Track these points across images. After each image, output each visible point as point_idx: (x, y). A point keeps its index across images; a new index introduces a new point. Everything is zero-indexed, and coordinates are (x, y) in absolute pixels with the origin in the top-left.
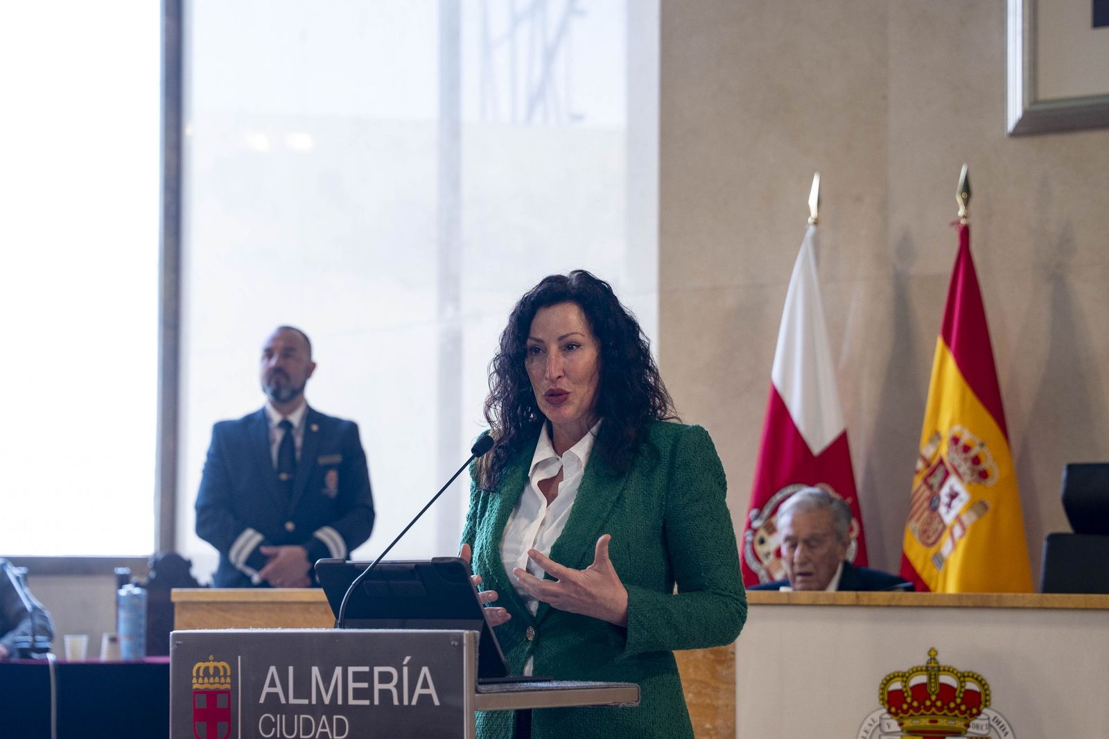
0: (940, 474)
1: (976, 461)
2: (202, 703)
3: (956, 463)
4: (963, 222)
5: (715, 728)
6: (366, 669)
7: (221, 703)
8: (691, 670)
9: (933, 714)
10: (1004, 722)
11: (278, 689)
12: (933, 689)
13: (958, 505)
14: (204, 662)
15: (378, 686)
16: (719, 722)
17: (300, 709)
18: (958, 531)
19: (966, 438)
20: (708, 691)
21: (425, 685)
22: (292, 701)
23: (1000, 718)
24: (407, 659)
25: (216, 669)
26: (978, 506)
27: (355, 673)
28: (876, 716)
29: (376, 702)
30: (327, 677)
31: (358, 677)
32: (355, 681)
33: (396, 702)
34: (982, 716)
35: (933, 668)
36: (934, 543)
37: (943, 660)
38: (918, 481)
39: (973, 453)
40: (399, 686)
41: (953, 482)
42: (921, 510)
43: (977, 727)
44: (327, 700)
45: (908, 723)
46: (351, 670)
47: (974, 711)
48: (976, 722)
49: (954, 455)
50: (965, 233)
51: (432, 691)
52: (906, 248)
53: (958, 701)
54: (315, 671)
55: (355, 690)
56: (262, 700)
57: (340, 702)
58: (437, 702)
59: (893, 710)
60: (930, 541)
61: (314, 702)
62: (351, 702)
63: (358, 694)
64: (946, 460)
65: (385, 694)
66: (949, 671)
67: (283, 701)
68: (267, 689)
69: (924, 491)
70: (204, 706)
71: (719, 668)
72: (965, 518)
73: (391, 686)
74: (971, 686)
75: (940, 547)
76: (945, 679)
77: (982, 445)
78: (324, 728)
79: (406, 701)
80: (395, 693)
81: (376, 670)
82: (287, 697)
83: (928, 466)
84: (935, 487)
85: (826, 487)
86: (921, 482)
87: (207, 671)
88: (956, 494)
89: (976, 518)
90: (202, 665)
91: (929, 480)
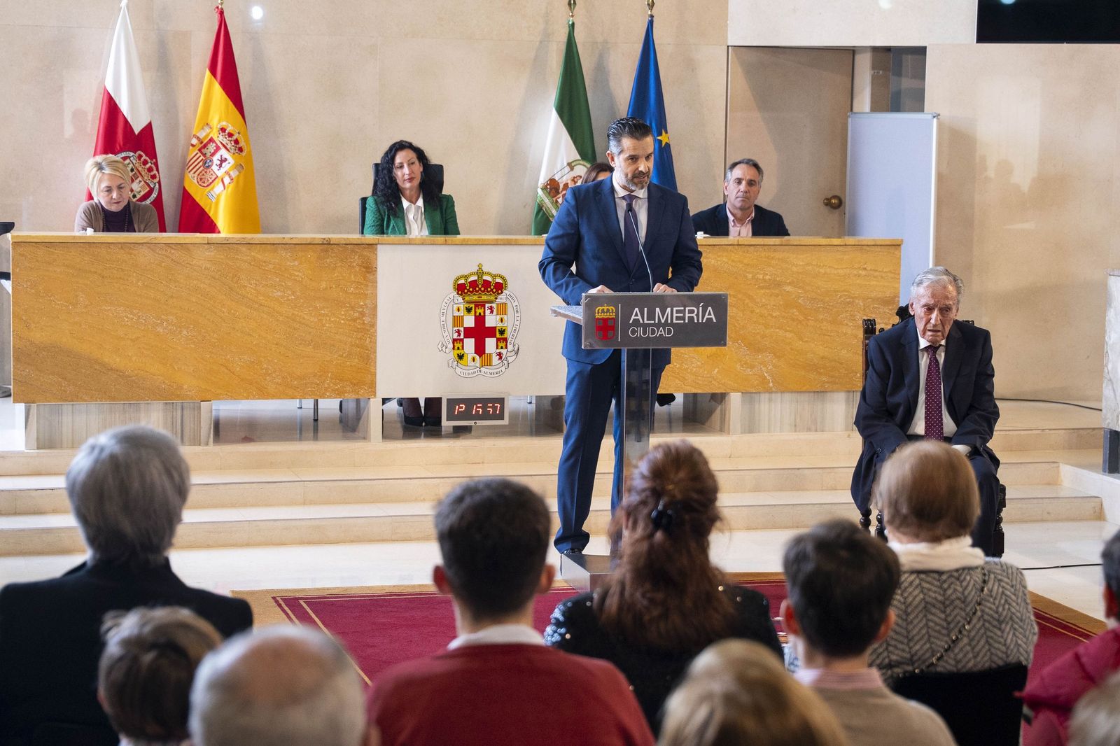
0: (211, 148)
1: (236, 142)
2: (601, 324)
3: (224, 143)
5: (366, 305)
6: (683, 308)
7: (610, 323)
8: (353, 276)
9: (480, 294)
10: (513, 296)
11: (639, 317)
12: (480, 282)
13: (226, 166)
14: (601, 306)
15: (687, 315)
16: (367, 302)
17: (650, 325)
18: (227, 180)
19: (229, 129)
20: (363, 286)
21: (710, 314)
22: (646, 322)
23: (512, 294)
24: (702, 304)
25: (608, 310)
26: (239, 167)
27: (677, 310)
28: (451, 296)
29: (687, 321)
30: (663, 312)
31: (678, 312)
32: (676, 313)
33: (696, 321)
34: (503, 294)
35: (480, 273)
36: (208, 186)
37: (485, 269)
38: (194, 151)
39: (234, 138)
40: (698, 315)
41: (223, 152)
42: (197, 167)
43: (501, 299)
44: (663, 321)
45: (467, 298)
46: (675, 309)
47: (500, 292)
48: (500, 296)
49: (220, 136)
50: (222, 13)
51: (713, 316)
52: (164, 14)
53: (492, 287)
54: (658, 310)
56: (631, 322)
57: (669, 322)
58: (715, 321)
59: (460, 292)
60: (205, 185)
61: (657, 322)
62: (675, 321)
63: (678, 318)
64: (215, 138)
65: (691, 319)
66: (488, 274)
67: (641, 322)
68: (633, 317)
69: (200, 156)
71: (368, 275)
72: (231, 173)
73: (694, 315)
74: (499, 280)
75: (213, 188)
76: (486, 278)
77: (239, 133)
78: (662, 332)
79: (700, 321)
80: (695, 317)
81: (687, 309)
82: (643, 320)
83: (202, 143)
84: (208, 155)
85: (142, 153)
86: (197, 151)
87: (603, 310)
88: (226, 160)
89: (237, 173)
90: (601, 308)
91: (203, 150)
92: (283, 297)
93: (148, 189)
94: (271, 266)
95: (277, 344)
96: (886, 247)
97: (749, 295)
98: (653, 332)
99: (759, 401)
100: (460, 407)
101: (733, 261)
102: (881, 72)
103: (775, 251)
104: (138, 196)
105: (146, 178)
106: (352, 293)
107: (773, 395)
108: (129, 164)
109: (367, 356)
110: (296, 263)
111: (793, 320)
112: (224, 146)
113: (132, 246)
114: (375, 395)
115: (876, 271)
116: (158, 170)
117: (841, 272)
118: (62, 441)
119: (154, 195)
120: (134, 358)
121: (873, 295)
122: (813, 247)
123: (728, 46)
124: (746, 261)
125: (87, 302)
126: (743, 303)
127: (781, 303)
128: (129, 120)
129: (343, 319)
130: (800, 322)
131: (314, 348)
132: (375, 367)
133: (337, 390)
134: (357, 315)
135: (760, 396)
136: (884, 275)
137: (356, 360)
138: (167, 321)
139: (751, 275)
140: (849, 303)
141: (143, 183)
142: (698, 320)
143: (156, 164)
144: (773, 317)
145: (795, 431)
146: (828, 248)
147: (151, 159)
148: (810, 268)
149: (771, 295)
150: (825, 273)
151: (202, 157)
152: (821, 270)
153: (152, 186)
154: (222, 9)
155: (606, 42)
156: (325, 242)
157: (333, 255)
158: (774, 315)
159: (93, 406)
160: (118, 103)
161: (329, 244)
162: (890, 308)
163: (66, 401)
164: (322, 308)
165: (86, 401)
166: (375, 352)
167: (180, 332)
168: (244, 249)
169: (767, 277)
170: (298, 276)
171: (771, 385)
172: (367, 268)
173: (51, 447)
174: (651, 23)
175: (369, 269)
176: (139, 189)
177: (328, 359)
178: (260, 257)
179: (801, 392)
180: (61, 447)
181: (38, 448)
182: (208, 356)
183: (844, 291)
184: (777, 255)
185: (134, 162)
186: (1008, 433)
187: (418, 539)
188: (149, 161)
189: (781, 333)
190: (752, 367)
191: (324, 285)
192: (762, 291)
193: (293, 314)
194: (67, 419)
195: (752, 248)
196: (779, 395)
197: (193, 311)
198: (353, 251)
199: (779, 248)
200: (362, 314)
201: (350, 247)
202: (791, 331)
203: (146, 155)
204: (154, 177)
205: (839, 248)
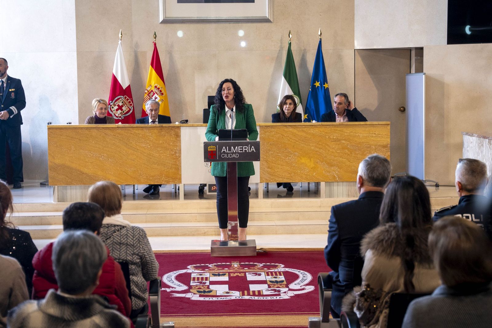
0: (152, 94)
1: (161, 91)
3: (156, 92)
4: (155, 42)
5: (177, 149)
6: (242, 147)
7: (214, 152)
8: (172, 139)
11: (225, 150)
15: (244, 149)
17: (229, 153)
19: (158, 86)
21: (253, 149)
24: (250, 145)
26: (162, 100)
31: (240, 148)
33: (247, 152)
39: (160, 90)
40: (248, 149)
41: (156, 95)
42: (147, 101)
44: (234, 152)
46: (239, 147)
49: (155, 90)
50: (155, 44)
51: (254, 150)
52: (137, 45)
54: (232, 147)
55: (240, 150)
56: (222, 152)
57: (237, 152)
58: (255, 151)
61: (232, 152)
62: (239, 152)
63: (240, 151)
64: (153, 90)
65: (245, 151)
67: (226, 152)
68: (223, 150)
70: (211, 153)
73: (247, 149)
77: (162, 88)
78: (234, 156)
79: (249, 152)
80: (247, 150)
81: (244, 147)
82: (227, 151)
83: (149, 92)
84: (151, 96)
85: (126, 96)
86: (147, 95)
87: (211, 148)
88: (157, 98)
89: (161, 103)
90: (210, 147)
91: (149, 95)
92: (145, 146)
93: (129, 109)
94: (141, 135)
95: (144, 164)
96: (383, 125)
97: (327, 144)
98: (231, 156)
99: (333, 186)
100: (214, 188)
101: (320, 131)
102: (419, 58)
103: (337, 127)
104: (125, 112)
105: (128, 105)
106: (171, 145)
107: (339, 183)
108: (121, 100)
109: (177, 168)
110: (150, 134)
111: (346, 154)
112: (156, 93)
113: (90, 129)
114: (181, 183)
115: (380, 134)
116: (133, 102)
117: (365, 135)
118: (67, 199)
119: (131, 112)
120: (92, 169)
121: (379, 144)
122: (353, 126)
123: (355, 50)
124: (325, 131)
125: (74, 149)
126: (325, 147)
127: (341, 147)
128: (121, 84)
129: (168, 155)
130: (349, 154)
131: (157, 165)
132: (181, 172)
133: (167, 181)
134: (173, 153)
135: (333, 184)
136: (383, 136)
137: (174, 170)
138: (103, 156)
139: (328, 137)
140: (369, 147)
141: (127, 107)
142: (248, 151)
143: (132, 100)
144: (337, 153)
145: (349, 197)
146: (360, 126)
147: (130, 98)
148: (352, 134)
149: (336, 144)
150: (358, 136)
151: (149, 97)
152: (357, 134)
153: (130, 108)
154: (155, 43)
155: (305, 50)
156: (161, 126)
157: (164, 131)
158: (338, 152)
159: (78, 187)
160: (117, 78)
161: (162, 127)
162: (386, 149)
163: (68, 185)
164: (160, 151)
165: (75, 185)
166: (181, 167)
167: (108, 160)
168: (131, 129)
169: (335, 137)
170: (151, 139)
171: (337, 179)
172: (177, 135)
173: (63, 202)
174: (320, 42)
175: (178, 136)
176: (125, 109)
177: (163, 169)
178: (137, 132)
179: (350, 182)
180: (67, 202)
181: (58, 202)
182: (119, 168)
183: (366, 142)
184: (339, 129)
185: (123, 99)
186: (436, 198)
187: (181, 235)
188: (129, 99)
189: (341, 159)
190: (329, 172)
191: (161, 142)
192: (333, 143)
193: (150, 153)
194: (69, 192)
195: (328, 126)
196: (341, 183)
197: (113, 152)
198: (171, 129)
199: (339, 126)
200: (176, 153)
201: (170, 128)
202: (345, 158)
203: (128, 97)
204: (131, 105)
205: (364, 126)
